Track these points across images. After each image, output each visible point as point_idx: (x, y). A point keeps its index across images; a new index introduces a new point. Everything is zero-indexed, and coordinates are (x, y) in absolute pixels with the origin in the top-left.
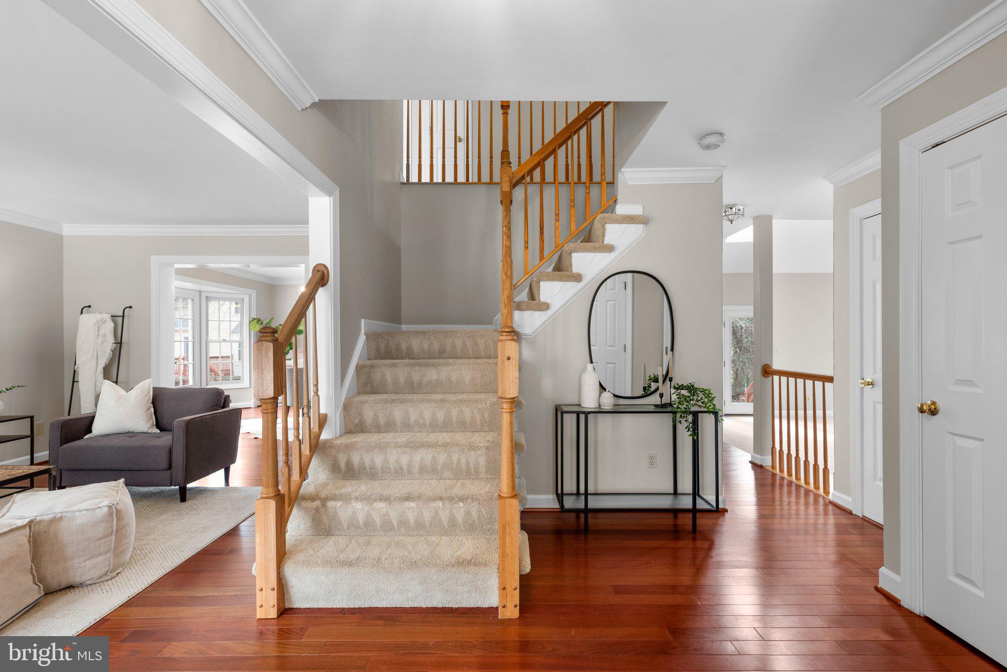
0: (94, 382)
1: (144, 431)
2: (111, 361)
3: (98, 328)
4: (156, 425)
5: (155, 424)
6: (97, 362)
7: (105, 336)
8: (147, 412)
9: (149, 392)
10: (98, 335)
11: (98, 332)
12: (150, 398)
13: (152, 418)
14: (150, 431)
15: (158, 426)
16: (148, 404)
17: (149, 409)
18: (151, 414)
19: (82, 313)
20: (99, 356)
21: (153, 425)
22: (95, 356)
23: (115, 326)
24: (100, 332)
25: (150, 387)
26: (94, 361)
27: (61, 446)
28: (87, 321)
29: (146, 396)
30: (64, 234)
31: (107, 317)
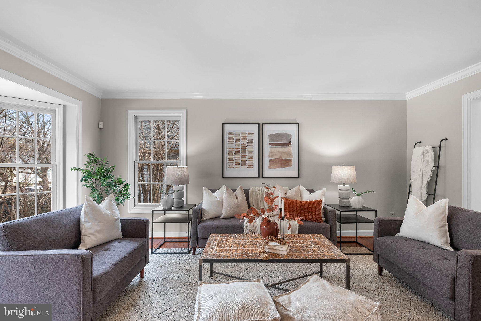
0: (420, 193)
1: (437, 246)
2: (432, 179)
3: (424, 156)
4: (450, 243)
5: (449, 241)
6: (422, 180)
7: (428, 161)
8: (442, 228)
9: (444, 211)
10: (423, 161)
11: (424, 159)
12: (445, 216)
13: (447, 235)
14: (443, 247)
15: (452, 244)
16: (443, 222)
17: (443, 226)
18: (446, 232)
19: (415, 147)
20: (424, 175)
21: (447, 242)
22: (421, 175)
23: (435, 155)
24: (425, 159)
25: (445, 207)
26: (420, 179)
27: (379, 237)
28: (417, 152)
29: (441, 214)
30: (407, 99)
31: (429, 148)
